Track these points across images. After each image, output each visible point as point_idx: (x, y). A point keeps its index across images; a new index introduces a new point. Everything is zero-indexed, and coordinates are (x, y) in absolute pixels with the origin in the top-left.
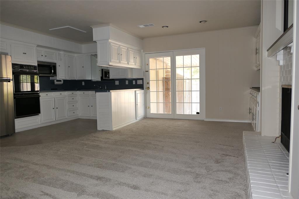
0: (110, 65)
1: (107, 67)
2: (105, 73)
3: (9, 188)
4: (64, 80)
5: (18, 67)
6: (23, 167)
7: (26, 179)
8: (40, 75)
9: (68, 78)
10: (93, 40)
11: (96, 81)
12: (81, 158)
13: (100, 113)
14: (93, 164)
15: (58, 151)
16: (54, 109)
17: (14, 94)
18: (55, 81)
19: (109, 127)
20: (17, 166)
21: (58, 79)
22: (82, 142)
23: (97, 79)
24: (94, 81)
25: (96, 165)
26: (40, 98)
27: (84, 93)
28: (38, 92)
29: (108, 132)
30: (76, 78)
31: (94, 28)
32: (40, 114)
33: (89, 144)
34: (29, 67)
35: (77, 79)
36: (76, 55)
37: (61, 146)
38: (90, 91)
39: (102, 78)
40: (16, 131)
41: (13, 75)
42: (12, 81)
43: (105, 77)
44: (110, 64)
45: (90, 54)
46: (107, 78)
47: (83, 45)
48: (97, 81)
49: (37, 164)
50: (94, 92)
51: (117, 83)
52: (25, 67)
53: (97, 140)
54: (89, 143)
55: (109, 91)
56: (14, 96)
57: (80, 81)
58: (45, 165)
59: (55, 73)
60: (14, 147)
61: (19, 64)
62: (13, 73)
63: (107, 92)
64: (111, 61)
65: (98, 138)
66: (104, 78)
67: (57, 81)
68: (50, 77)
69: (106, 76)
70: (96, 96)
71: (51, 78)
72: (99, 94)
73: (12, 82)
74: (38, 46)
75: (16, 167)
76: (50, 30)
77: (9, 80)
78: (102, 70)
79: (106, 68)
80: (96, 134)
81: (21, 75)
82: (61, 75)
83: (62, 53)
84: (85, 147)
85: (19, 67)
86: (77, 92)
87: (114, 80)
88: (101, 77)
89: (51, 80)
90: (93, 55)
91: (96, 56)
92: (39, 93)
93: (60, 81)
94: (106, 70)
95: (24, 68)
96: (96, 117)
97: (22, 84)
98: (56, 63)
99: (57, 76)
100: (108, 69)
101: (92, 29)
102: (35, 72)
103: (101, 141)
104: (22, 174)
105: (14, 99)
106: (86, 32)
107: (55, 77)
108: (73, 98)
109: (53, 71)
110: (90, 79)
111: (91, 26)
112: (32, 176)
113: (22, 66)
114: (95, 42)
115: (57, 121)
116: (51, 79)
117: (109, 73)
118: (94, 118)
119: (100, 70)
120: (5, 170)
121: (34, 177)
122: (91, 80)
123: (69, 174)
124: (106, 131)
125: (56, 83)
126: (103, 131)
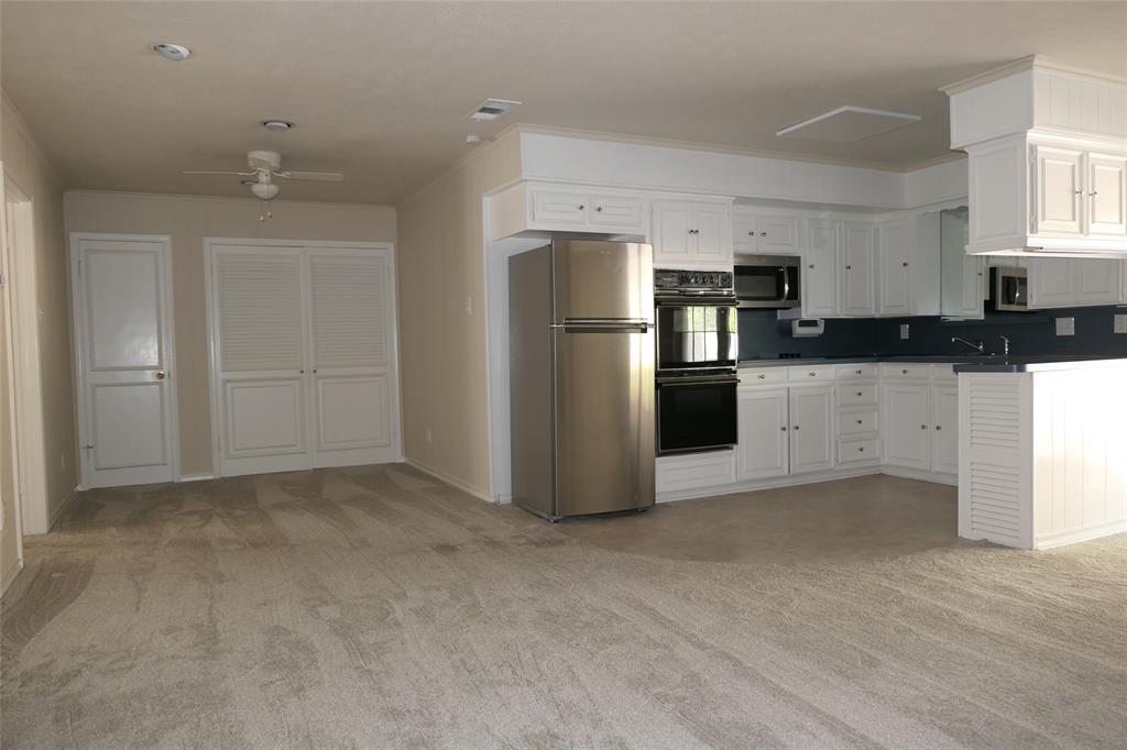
0: (1031, 250)
1: (1017, 257)
2: (1005, 283)
3: (601, 720)
4: (829, 322)
5: (671, 282)
6: (656, 645)
7: (658, 697)
8: (742, 304)
9: (841, 313)
10: (952, 148)
11: (961, 319)
12: (872, 663)
13: (972, 463)
14: (926, 707)
15: (782, 604)
16: (784, 429)
17: (657, 374)
18: (796, 324)
19: (1015, 534)
20: (637, 634)
21: (805, 317)
22: (885, 583)
23: (968, 313)
24: (952, 319)
25: (939, 717)
26: (739, 388)
27: (905, 372)
28: (733, 368)
29: (1008, 553)
30: (873, 313)
31: (954, 94)
32: (735, 446)
33: (915, 600)
34: (705, 277)
35: (877, 316)
36: (877, 219)
37: (796, 585)
38: (932, 365)
39: (989, 306)
40: (659, 500)
41: (655, 308)
42: (653, 330)
43: (1003, 302)
44: (1032, 241)
45: (939, 210)
46: (1014, 308)
47: (906, 175)
48: (967, 321)
49: (701, 646)
50: (947, 368)
51: (1065, 327)
52: (693, 281)
53: (952, 589)
54: (915, 595)
55: (1021, 370)
56: (656, 381)
57: (893, 323)
58: (728, 657)
59: (794, 294)
60: (644, 558)
61: (674, 271)
62: (657, 303)
63: (1011, 371)
64: (1034, 229)
65: (958, 577)
66: (1001, 306)
67: (804, 323)
68: (779, 312)
69: (1009, 299)
70: (957, 386)
71: (780, 315)
72: (967, 380)
73: (651, 331)
74: (740, 201)
75: (634, 638)
76: (778, 134)
77: (643, 326)
78: (993, 271)
79: (1012, 263)
80: (950, 555)
81: (689, 308)
82: (820, 301)
83: (824, 215)
84: (896, 609)
85: (675, 279)
86: (876, 369)
87: (1050, 316)
88: (986, 301)
89: (780, 321)
90: (952, 210)
91: (962, 212)
92: (735, 372)
93: (813, 323)
94: (1010, 269)
95: (689, 282)
96: (956, 476)
97: (690, 336)
98: (799, 258)
99: (800, 305)
100: (1022, 264)
101: (948, 97)
102: (727, 295)
103: (970, 596)
104: (647, 675)
105: (656, 389)
106: (919, 118)
107: (794, 310)
108: (859, 390)
109: (787, 288)
110: (933, 311)
111: (940, 89)
112: (679, 692)
113: (684, 277)
114: (961, 153)
115: (796, 475)
116: (779, 318)
117: (1024, 281)
118: (948, 481)
119: (980, 274)
120: (603, 640)
121: (684, 698)
122: (939, 317)
123: (811, 724)
124: (1002, 547)
125: (799, 331)
126: (986, 545)
